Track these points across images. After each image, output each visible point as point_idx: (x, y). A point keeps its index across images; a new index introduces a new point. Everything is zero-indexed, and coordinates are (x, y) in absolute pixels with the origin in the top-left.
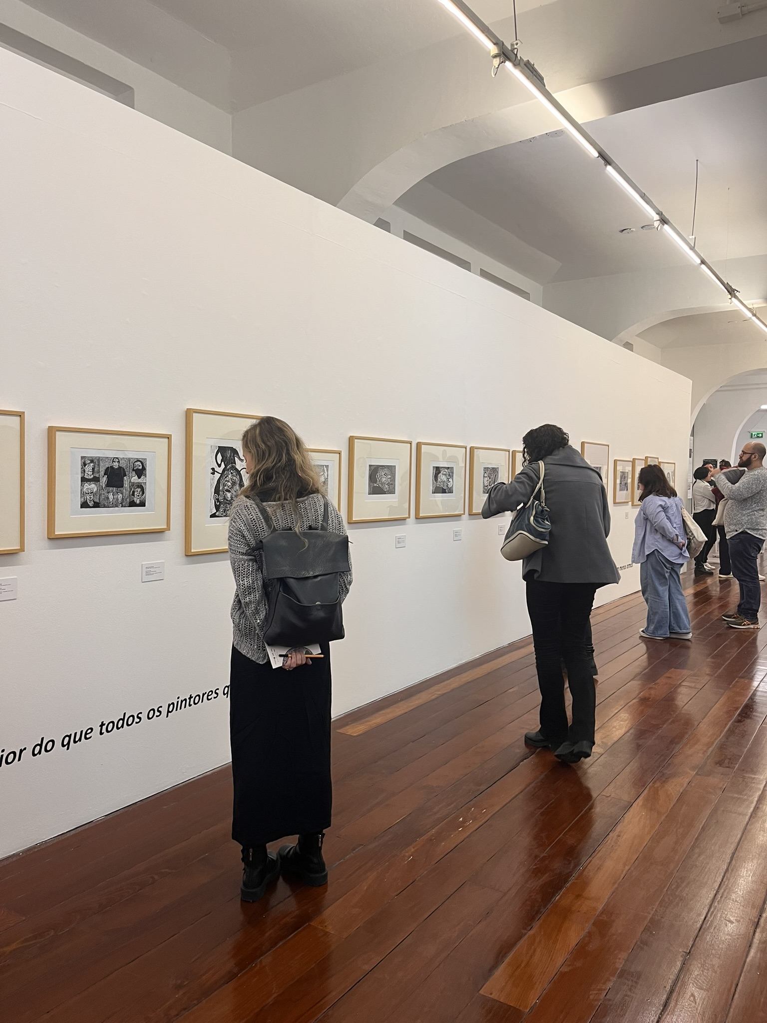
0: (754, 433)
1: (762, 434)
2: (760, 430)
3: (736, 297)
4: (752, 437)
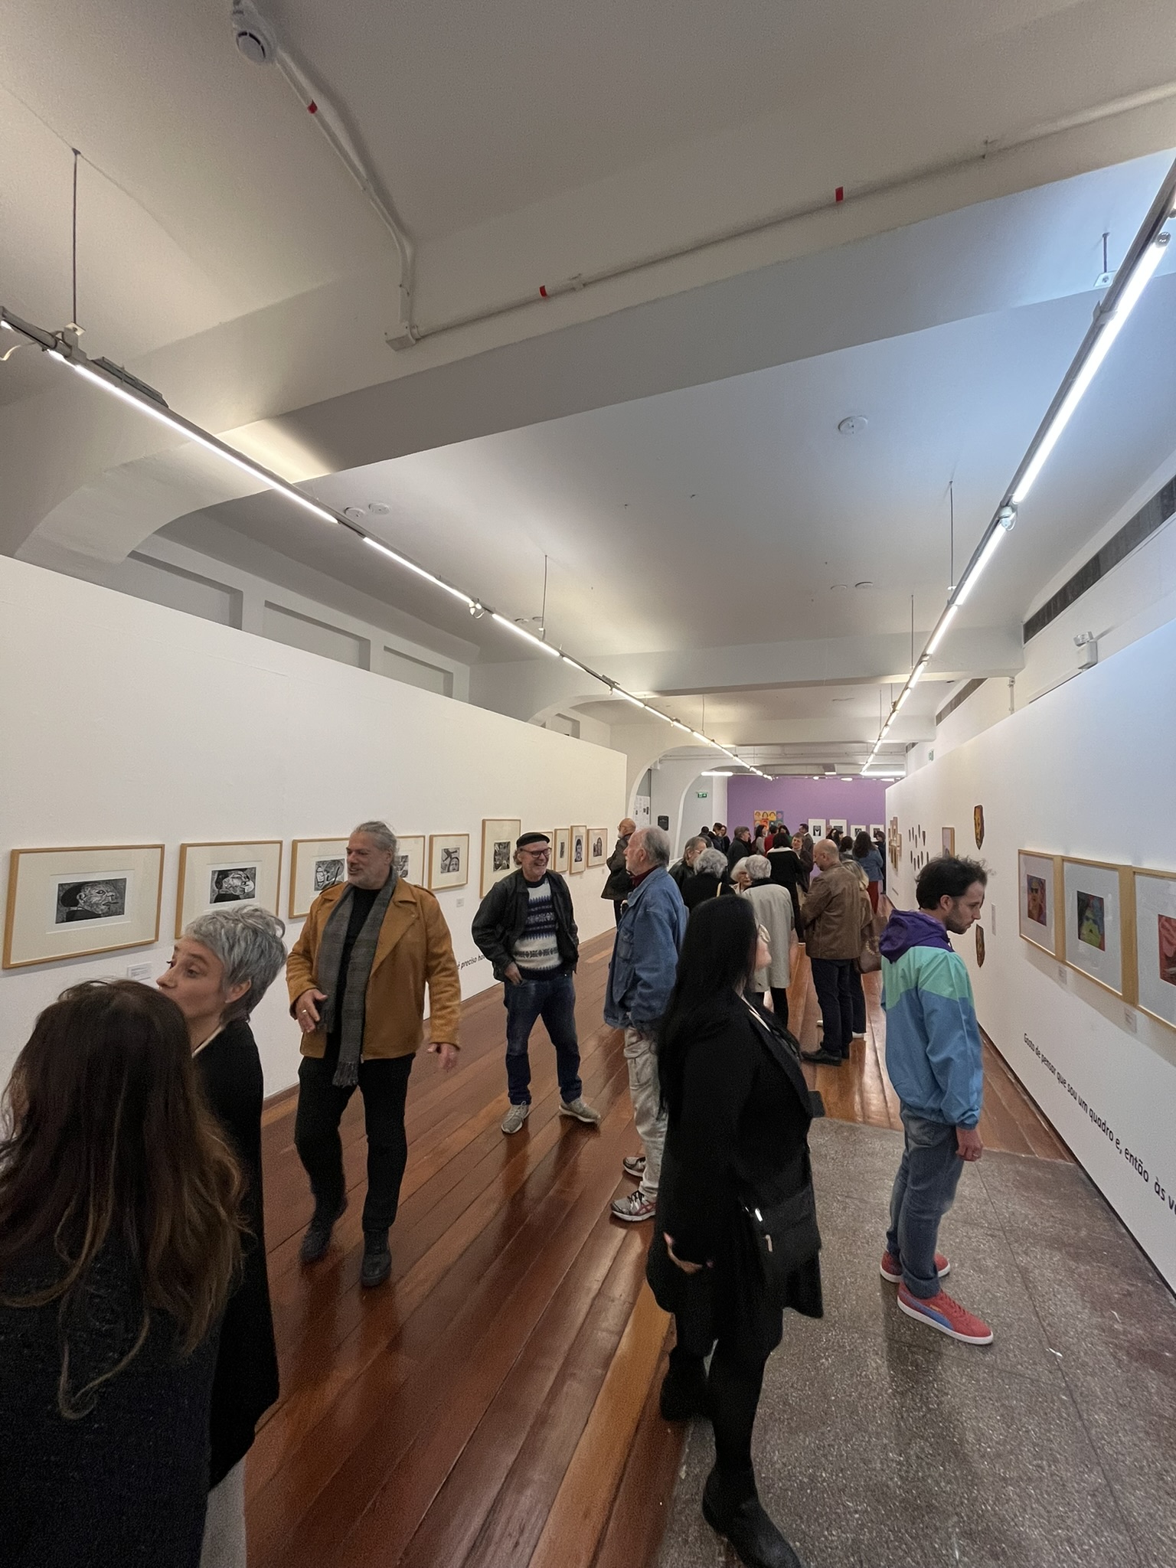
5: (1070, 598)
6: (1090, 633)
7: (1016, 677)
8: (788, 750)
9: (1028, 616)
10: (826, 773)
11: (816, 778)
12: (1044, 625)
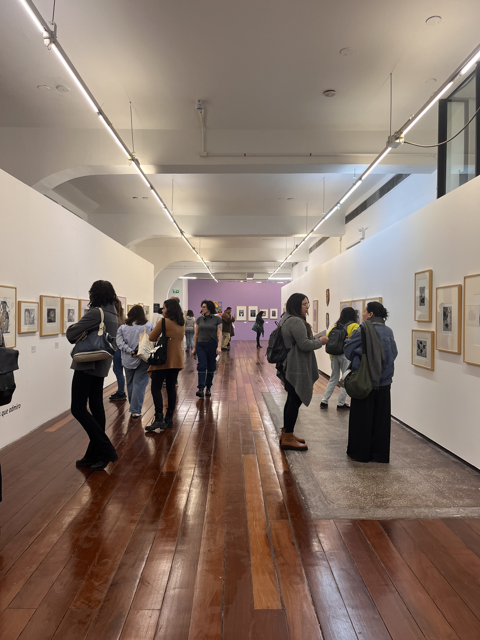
0: (175, 291)
1: (178, 291)
2: (178, 289)
3: (183, 235)
4: (174, 292)
5: (359, 212)
6: (363, 228)
7: (342, 237)
8: (231, 264)
9: (347, 214)
10: (247, 279)
11: (242, 281)
12: (352, 219)
